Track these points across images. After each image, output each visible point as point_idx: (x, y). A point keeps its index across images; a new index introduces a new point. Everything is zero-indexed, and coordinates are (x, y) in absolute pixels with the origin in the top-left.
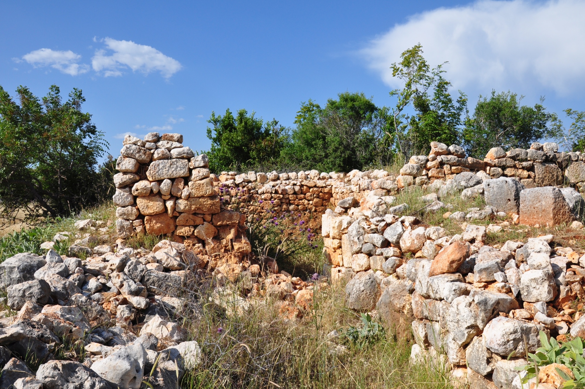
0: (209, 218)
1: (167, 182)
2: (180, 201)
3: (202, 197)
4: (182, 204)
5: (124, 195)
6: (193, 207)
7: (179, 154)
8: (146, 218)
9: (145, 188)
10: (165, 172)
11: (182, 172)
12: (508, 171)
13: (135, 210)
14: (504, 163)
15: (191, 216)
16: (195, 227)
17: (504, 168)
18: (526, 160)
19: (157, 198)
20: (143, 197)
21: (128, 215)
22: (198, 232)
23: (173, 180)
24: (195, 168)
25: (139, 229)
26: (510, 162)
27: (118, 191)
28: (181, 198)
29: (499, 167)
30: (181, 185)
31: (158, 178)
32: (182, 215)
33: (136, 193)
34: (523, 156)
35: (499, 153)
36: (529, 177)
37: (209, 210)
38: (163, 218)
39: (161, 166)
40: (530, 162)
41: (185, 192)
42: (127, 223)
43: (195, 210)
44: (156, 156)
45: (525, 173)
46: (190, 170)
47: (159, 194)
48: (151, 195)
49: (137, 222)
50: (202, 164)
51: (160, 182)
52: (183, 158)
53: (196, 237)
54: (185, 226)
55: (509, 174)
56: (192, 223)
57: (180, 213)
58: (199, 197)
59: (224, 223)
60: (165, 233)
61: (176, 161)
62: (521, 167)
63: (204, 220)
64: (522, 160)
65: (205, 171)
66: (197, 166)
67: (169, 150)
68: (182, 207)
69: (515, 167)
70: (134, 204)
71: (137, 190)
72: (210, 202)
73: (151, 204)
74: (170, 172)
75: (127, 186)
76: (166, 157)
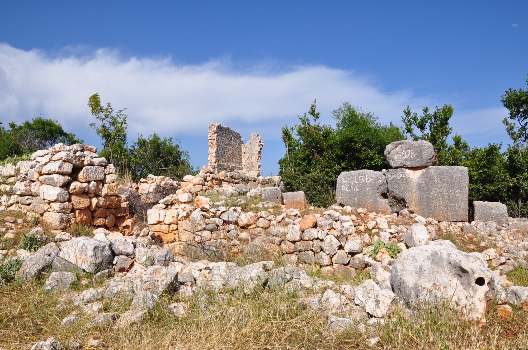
1: (93, 183)
2: (100, 198)
3: (113, 195)
4: (102, 201)
6: (107, 203)
8: (77, 212)
10: (92, 176)
11: (101, 177)
13: (70, 205)
15: (105, 210)
16: (106, 218)
19: (86, 195)
20: (77, 195)
23: (97, 182)
25: (72, 221)
27: (60, 189)
30: (101, 186)
31: (88, 179)
33: (72, 192)
39: (90, 171)
41: (103, 192)
42: (65, 216)
44: (85, 163)
46: (105, 175)
47: (88, 192)
49: (71, 215)
50: (114, 171)
52: (101, 166)
53: (105, 226)
54: (100, 218)
56: (105, 215)
57: (100, 208)
58: (111, 196)
59: (122, 215)
63: (111, 213)
65: (115, 176)
67: (92, 159)
70: (69, 200)
71: (75, 189)
73: (82, 200)
75: (65, 185)
76: (92, 164)
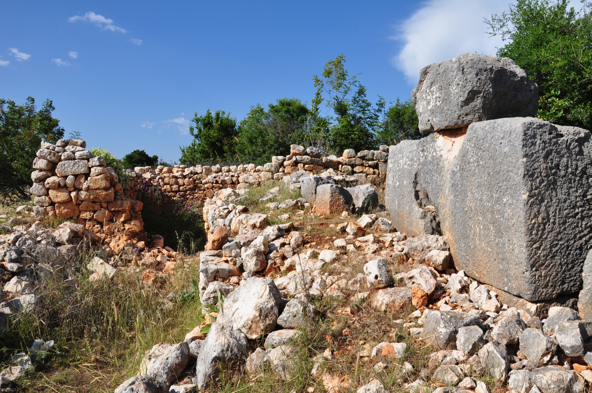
0: (105, 205)
1: (71, 177)
2: (82, 192)
3: (98, 189)
4: (83, 194)
5: (39, 187)
6: (92, 197)
7: (81, 156)
8: (56, 205)
9: (54, 182)
10: (69, 170)
12: (356, 169)
13: (47, 199)
14: (354, 162)
16: (95, 212)
17: (353, 166)
18: (373, 160)
19: (64, 190)
20: (54, 189)
21: (42, 202)
22: (96, 216)
23: (76, 176)
24: (93, 167)
25: (51, 214)
26: (358, 161)
27: (35, 184)
28: (82, 190)
29: (349, 165)
30: (82, 180)
31: (64, 174)
32: (84, 202)
33: (47, 186)
34: (370, 156)
35: (350, 154)
36: (374, 173)
37: (104, 199)
38: (69, 205)
39: (66, 165)
40: (375, 162)
41: (85, 186)
42: (42, 208)
43: (93, 199)
44: (63, 158)
45: (371, 170)
46: (89, 169)
47: (65, 186)
48: (59, 187)
49: (49, 208)
50: (98, 164)
51: (66, 177)
53: (95, 220)
54: (86, 211)
55: (357, 171)
56: (92, 209)
57: (82, 201)
58: (96, 189)
59: (117, 209)
60: (71, 216)
61: (78, 161)
62: (367, 165)
63: (102, 207)
64: (369, 160)
65: (99, 169)
66: (94, 165)
67: (74, 153)
68: (83, 197)
69: (362, 165)
70: (47, 194)
71: (48, 184)
72: (104, 193)
74: (74, 170)
75: (41, 180)
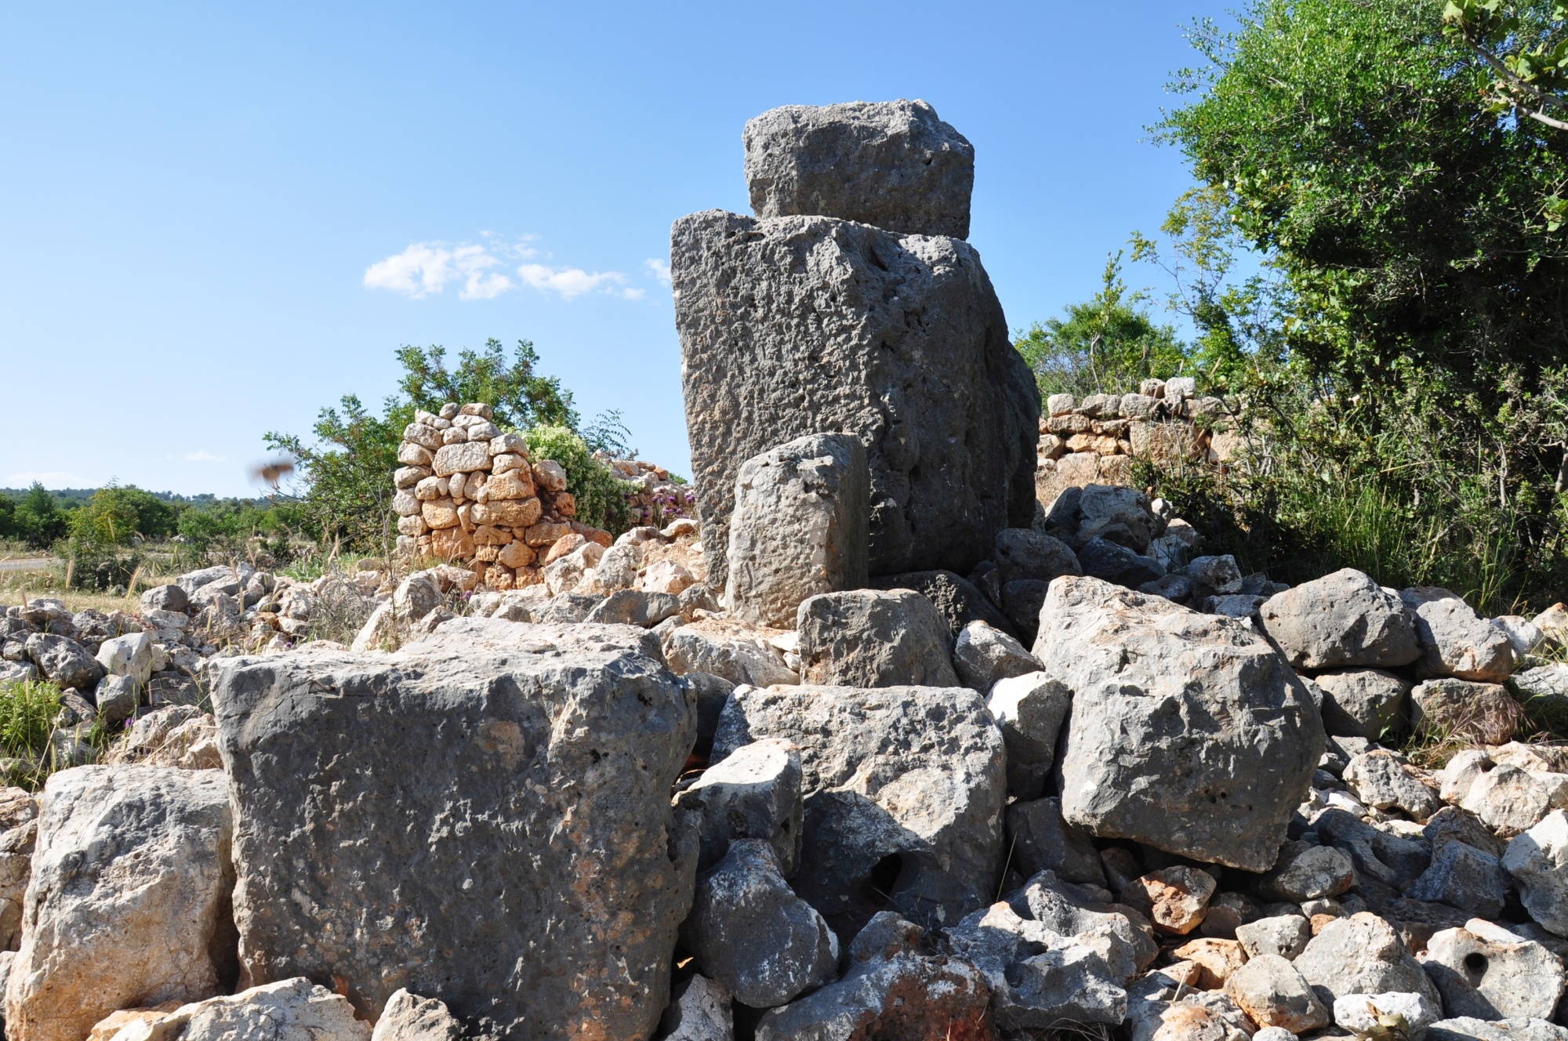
0: (518, 533)
1: (457, 477)
2: (477, 506)
3: (505, 499)
4: (479, 511)
5: (406, 499)
6: (494, 515)
8: (434, 533)
9: (428, 488)
10: (455, 463)
11: (478, 462)
12: (1073, 442)
13: (419, 521)
14: (1065, 425)
15: (492, 530)
16: (501, 547)
17: (1065, 434)
18: (1116, 416)
19: (447, 502)
20: (430, 501)
21: (411, 528)
22: (504, 555)
23: (468, 474)
24: (496, 455)
25: (424, 550)
26: (1077, 423)
27: (399, 492)
28: (476, 502)
29: (1054, 433)
30: (478, 483)
31: (446, 472)
32: (480, 527)
33: (419, 496)
34: (1109, 409)
36: (1119, 451)
37: (516, 520)
38: (456, 532)
39: (451, 454)
40: (1121, 421)
41: (480, 494)
42: (410, 540)
43: (496, 520)
44: (445, 439)
45: (1111, 443)
46: (491, 459)
47: (449, 495)
48: (440, 497)
49: (422, 540)
50: (504, 449)
51: (449, 477)
52: (481, 440)
53: (502, 564)
54: (485, 545)
55: (1075, 447)
56: (495, 541)
57: (478, 525)
58: (502, 500)
60: (460, 556)
61: (472, 445)
62: (1099, 431)
63: (514, 537)
64: (1107, 418)
65: (507, 458)
66: (498, 451)
67: (465, 429)
68: (478, 515)
70: (420, 513)
71: (421, 491)
72: (516, 507)
73: (439, 511)
74: (463, 462)
75: (409, 485)
76: (456, 440)
